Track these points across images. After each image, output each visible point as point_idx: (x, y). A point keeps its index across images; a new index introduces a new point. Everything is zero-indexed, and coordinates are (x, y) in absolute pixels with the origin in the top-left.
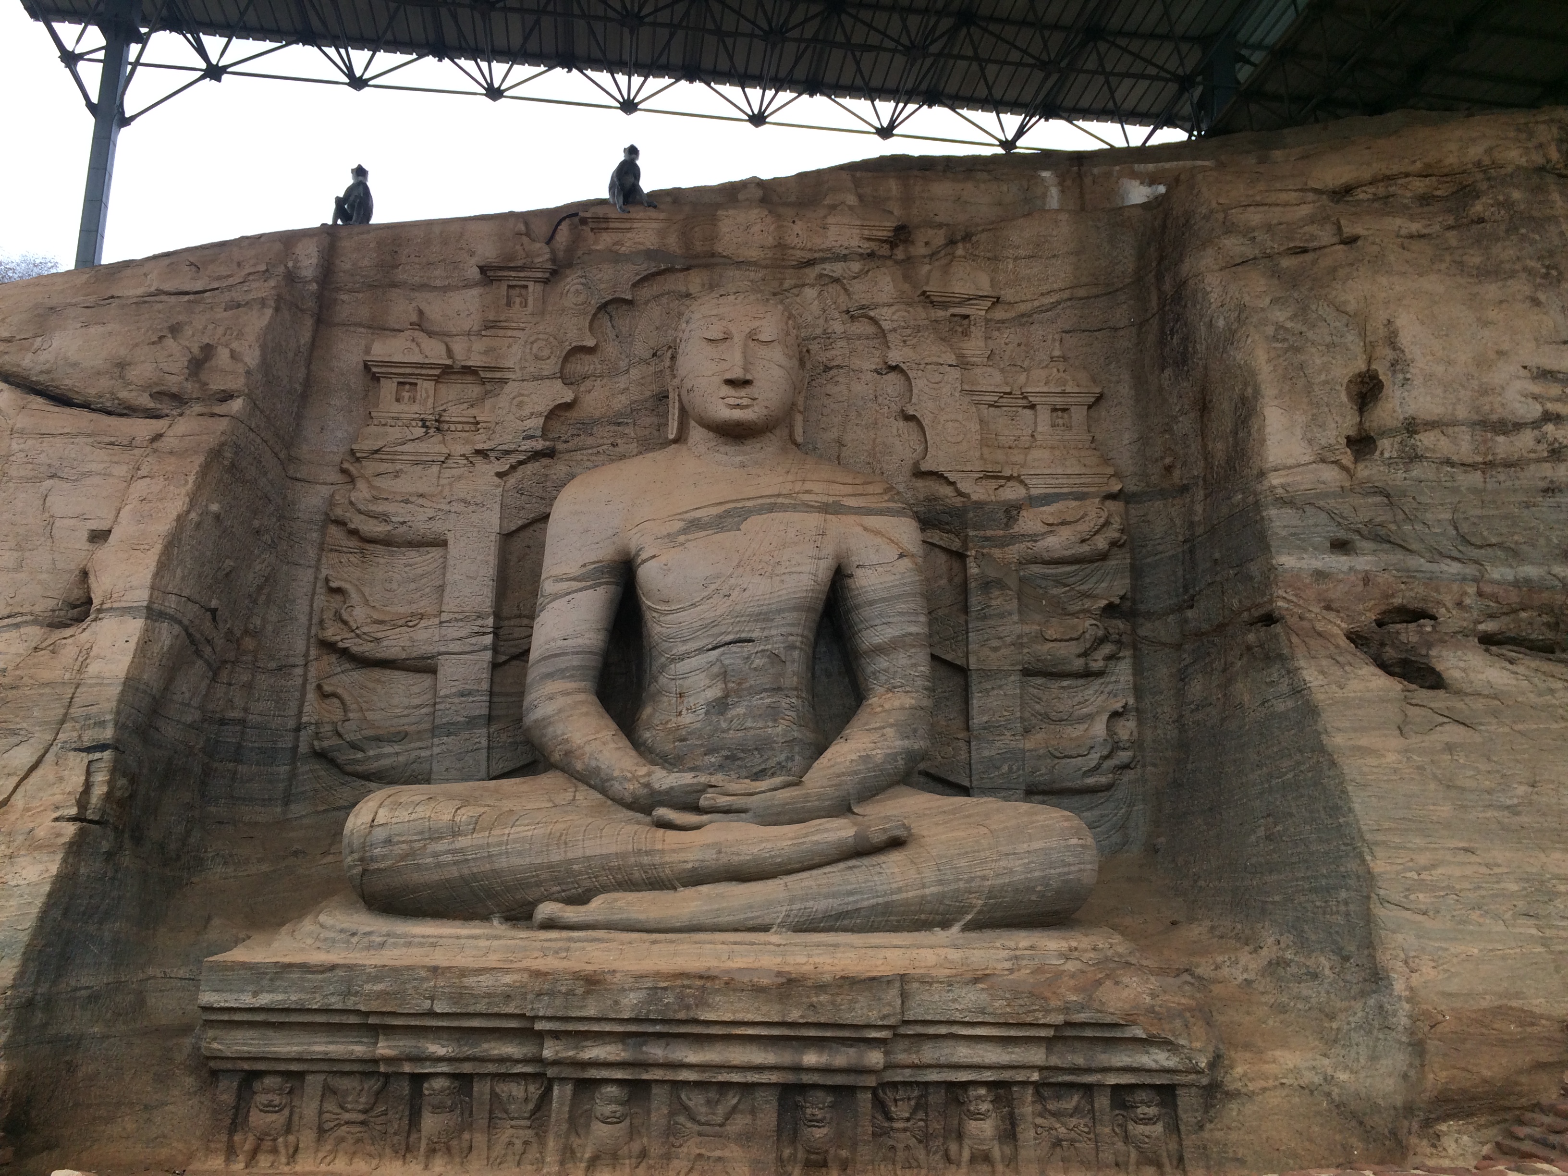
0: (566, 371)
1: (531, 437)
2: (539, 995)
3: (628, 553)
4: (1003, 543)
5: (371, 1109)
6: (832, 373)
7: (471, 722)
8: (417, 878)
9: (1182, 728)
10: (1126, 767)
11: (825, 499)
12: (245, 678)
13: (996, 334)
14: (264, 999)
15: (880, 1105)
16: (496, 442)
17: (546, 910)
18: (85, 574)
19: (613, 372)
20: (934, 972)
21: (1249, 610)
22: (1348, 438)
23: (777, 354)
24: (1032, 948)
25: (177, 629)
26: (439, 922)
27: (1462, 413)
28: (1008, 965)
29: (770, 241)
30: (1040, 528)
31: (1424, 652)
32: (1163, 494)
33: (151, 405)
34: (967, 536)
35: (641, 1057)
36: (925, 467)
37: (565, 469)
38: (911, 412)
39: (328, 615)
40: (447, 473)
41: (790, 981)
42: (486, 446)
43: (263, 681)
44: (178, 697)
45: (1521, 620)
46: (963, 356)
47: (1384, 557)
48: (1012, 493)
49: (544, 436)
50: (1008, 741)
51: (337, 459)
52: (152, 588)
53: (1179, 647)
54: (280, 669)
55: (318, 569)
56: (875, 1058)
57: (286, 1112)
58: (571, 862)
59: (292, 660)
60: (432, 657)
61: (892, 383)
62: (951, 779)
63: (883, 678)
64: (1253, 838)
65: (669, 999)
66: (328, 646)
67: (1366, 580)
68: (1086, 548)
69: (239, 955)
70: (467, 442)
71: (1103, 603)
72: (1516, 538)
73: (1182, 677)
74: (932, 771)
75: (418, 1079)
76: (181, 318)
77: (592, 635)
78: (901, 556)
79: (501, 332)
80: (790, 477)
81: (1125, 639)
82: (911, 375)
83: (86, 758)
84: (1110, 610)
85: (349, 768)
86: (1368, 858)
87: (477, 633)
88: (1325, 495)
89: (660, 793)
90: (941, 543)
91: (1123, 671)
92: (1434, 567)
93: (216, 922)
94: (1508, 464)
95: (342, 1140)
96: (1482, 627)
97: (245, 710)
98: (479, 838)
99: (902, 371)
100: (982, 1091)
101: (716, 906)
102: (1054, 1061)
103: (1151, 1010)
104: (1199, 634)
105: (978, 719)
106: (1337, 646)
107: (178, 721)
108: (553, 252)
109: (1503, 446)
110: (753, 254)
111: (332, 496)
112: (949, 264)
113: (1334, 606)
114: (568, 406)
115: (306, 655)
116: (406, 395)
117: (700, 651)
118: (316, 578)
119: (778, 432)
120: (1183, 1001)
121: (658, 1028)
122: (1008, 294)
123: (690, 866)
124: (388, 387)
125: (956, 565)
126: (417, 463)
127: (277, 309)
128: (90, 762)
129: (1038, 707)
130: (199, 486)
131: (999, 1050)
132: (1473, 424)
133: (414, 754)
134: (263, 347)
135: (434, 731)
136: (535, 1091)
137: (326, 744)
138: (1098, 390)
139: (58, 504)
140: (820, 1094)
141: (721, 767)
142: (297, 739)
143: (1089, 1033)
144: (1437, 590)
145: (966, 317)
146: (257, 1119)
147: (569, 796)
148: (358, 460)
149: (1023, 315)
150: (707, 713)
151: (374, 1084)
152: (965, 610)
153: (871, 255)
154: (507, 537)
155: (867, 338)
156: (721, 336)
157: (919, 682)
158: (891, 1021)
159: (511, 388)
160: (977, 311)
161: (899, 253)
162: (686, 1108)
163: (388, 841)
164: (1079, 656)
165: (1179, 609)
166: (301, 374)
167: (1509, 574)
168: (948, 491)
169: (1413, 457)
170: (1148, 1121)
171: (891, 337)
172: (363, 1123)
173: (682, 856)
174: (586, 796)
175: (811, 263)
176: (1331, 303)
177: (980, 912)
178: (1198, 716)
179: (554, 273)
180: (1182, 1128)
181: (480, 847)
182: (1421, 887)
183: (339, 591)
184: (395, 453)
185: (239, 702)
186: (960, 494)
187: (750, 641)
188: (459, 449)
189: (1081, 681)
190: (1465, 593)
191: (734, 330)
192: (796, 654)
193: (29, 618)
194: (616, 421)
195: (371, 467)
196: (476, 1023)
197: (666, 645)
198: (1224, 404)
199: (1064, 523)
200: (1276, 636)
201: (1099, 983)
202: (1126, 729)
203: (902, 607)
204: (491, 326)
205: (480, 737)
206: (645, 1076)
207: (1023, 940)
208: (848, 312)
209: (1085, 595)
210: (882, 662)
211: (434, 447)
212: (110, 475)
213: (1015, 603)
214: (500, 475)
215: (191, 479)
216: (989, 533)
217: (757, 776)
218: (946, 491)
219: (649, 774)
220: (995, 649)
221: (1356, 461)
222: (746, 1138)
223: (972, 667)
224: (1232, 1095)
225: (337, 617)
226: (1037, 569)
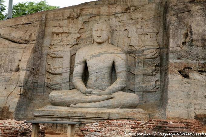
0: (79, 32)
1: (75, 42)
2: (69, 114)
3: (85, 60)
4: (141, 56)
5: (52, 126)
6: (117, 31)
7: (67, 82)
8: (57, 101)
10: (158, 88)
11: (112, 52)
12: (38, 76)
13: (143, 23)
14: (40, 114)
16: (70, 43)
17: (71, 105)
18: (18, 65)
19: (86, 32)
21: (167, 67)
22: (182, 43)
23: (105, 32)
25: (29, 72)
27: (200, 39)
28: (123, 112)
29: (108, 11)
30: (147, 54)
31: (188, 73)
32: (165, 48)
33: (25, 42)
34: (136, 55)
36: (130, 45)
37: (79, 46)
38: (129, 36)
39: (48, 68)
40: (63, 47)
41: (96, 113)
42: (68, 43)
43: (40, 77)
44: (30, 80)
46: (137, 27)
47: (185, 60)
48: (143, 48)
49: (76, 42)
50: (141, 85)
51: (49, 46)
52: (26, 67)
54: (42, 75)
55: (46, 61)
60: (62, 73)
61: (126, 32)
62: (132, 90)
63: (119, 76)
66: (48, 72)
67: (182, 63)
68: (153, 56)
70: (66, 43)
71: (155, 65)
77: (81, 71)
78: (122, 60)
79: (70, 27)
81: (159, 70)
83: (20, 87)
84: (157, 65)
85: (51, 88)
86: (168, 100)
87: (68, 70)
88: (177, 51)
89: (86, 92)
91: (158, 75)
92: (192, 61)
96: (199, 70)
99: (128, 30)
101: (91, 105)
105: (136, 82)
106: (176, 73)
107: (30, 83)
108: (77, 14)
111: (48, 51)
112: (135, 13)
113: (177, 67)
114: (80, 37)
115: (45, 73)
116: (57, 36)
117: (94, 73)
118: (46, 63)
122: (145, 17)
124: (55, 35)
125: (135, 59)
126: (59, 46)
127: (40, 26)
129: (145, 80)
130: (31, 54)
132: (202, 40)
133: (60, 86)
135: (62, 83)
137: (48, 85)
138: (157, 32)
139: (15, 56)
141: (96, 88)
142: (44, 84)
144: (192, 65)
145: (138, 21)
147: (76, 92)
148: (51, 46)
149: (147, 20)
150: (94, 81)
152: (135, 66)
153: (123, 13)
154: (71, 56)
155: (122, 25)
156: (97, 30)
158: (107, 117)
159: (71, 35)
161: (128, 11)
164: (152, 72)
167: (203, 62)
169: (192, 45)
171: (126, 25)
174: (79, 92)
175: (114, 14)
176: (183, 22)
177: (122, 106)
179: (77, 17)
181: (64, 98)
182: (174, 104)
183: (49, 64)
184: (56, 45)
185: (37, 80)
186: (135, 49)
187: (100, 72)
189: (152, 76)
190: (196, 65)
191: (99, 29)
192: (107, 74)
193: (13, 71)
194: (87, 39)
195: (53, 47)
196: (63, 117)
197: (90, 72)
199: (150, 53)
201: (134, 114)
202: (158, 83)
204: (69, 25)
205: (68, 84)
207: (126, 110)
208: (119, 22)
209: (153, 63)
210: (119, 74)
211: (61, 44)
212: (20, 53)
213: (143, 65)
214: (70, 47)
216: (139, 54)
218: (133, 48)
219: (85, 89)
220: (139, 72)
221: (183, 46)
223: (136, 74)
225: (49, 68)
226: (147, 59)
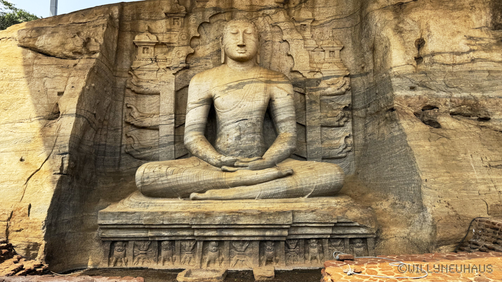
0: (191, 44)
1: (181, 63)
2: (193, 218)
3: (212, 96)
4: (316, 90)
5: (147, 250)
6: (267, 43)
7: (169, 143)
8: (158, 187)
9: (366, 140)
10: (350, 151)
11: (266, 79)
12: (105, 133)
13: (313, 30)
14: (116, 222)
15: (287, 245)
16: (172, 64)
17: (193, 195)
18: (57, 104)
19: (205, 44)
20: (301, 209)
21: (386, 107)
22: (415, 57)
23: (252, 37)
24: (327, 202)
25: (85, 120)
26: (163, 199)
27: (447, 50)
28: (321, 207)
29: (249, 4)
30: (326, 86)
31: (435, 118)
32: (361, 75)
33: (73, 56)
34: (306, 89)
35: (221, 234)
36: (294, 69)
37: (192, 72)
38: (290, 54)
39: (127, 115)
40: (159, 74)
41: (262, 213)
42: (170, 66)
43: (110, 133)
44: (86, 139)
45: (462, 108)
46: (304, 37)
47: (424, 91)
48: (318, 76)
49: (186, 63)
50: (317, 145)
51: (127, 70)
52: (77, 108)
53: (365, 118)
54: (115, 130)
55: (123, 102)
56: (286, 233)
57: (124, 251)
58: (200, 182)
59: (118, 128)
60: (158, 126)
61: (284, 45)
62: (302, 156)
63: (283, 129)
64: (387, 170)
65: (229, 218)
66: (128, 123)
67: (420, 98)
68: (339, 91)
69: (108, 209)
70: (164, 65)
71: (344, 106)
72: (461, 85)
73: (366, 126)
74: (296, 154)
75: (160, 242)
76: (80, 30)
77: (202, 119)
78: (288, 95)
79: (172, 32)
80: (257, 73)
81: (350, 116)
82: (289, 42)
83: (61, 157)
84: (346, 108)
85: (136, 157)
86: (421, 175)
87: (170, 119)
88: (409, 74)
89: (223, 162)
90: (298, 91)
91: (349, 126)
92: (438, 94)
93: (101, 200)
94: (459, 64)
95: (139, 258)
96: (451, 110)
97: (106, 141)
98: (174, 176)
99: (287, 42)
100: (314, 241)
101: (240, 193)
102: (334, 232)
103: (361, 218)
104: (371, 114)
105: (309, 140)
106: (412, 117)
107: (87, 145)
108: (186, 8)
109: (458, 59)
110: (244, 8)
111: (126, 81)
112: (300, 10)
113: (411, 105)
114: (192, 54)
115: (122, 126)
116: (146, 51)
117: (233, 123)
118: (123, 104)
119: (252, 60)
120: (370, 215)
121: (226, 226)
122: (317, 18)
123: (233, 182)
124: (140, 49)
125: (302, 97)
126: (150, 71)
127: (107, 27)
128: (63, 158)
129: (325, 136)
130: (88, 79)
131: (319, 230)
132: (450, 53)
133: (154, 152)
134: (104, 38)
135: (159, 146)
136: (192, 244)
137: (129, 150)
138: (343, 46)
139: (48, 85)
140: (270, 243)
141: (240, 154)
142: (121, 149)
143: (343, 225)
144: (439, 100)
145: (305, 25)
146: (116, 253)
147: (198, 164)
148: (133, 70)
149: (321, 24)
150: (235, 140)
151: (147, 243)
152: (305, 109)
153: (278, 7)
154: (177, 92)
155: (277, 32)
156: (236, 32)
157: (293, 130)
158: (290, 223)
159: (175, 49)
160: (308, 23)
161: (286, 7)
162: (234, 247)
163: (148, 178)
164: (337, 121)
165: (365, 107)
166: (115, 46)
167: (459, 95)
168: (301, 76)
169: (433, 63)
170: (359, 247)
171: (284, 32)
172: (145, 254)
173: (230, 179)
174: (203, 163)
175: (260, 10)
176: (410, 18)
177: (313, 193)
178: (371, 137)
179: (187, 15)
180: (369, 249)
181: (175, 178)
182: (435, 183)
183: (130, 108)
184: (143, 68)
185: (103, 139)
186: (303, 77)
187: (247, 119)
188: (162, 67)
189: (337, 128)
190: (447, 101)
191: (240, 30)
192: (259, 123)
193: (42, 117)
194: (206, 58)
195: (137, 72)
196: (175, 226)
197: (223, 121)
198: (380, 48)
199: (333, 84)
200: (395, 114)
201: (346, 211)
202: (350, 141)
203: (288, 109)
204: (169, 30)
205: (172, 147)
206: (223, 239)
207: (325, 200)
208: (271, 24)
209: (338, 104)
210: (283, 125)
211: (154, 66)
212: (62, 76)
213: (319, 107)
214: (174, 74)
215: (86, 76)
216: (312, 88)
217: (250, 157)
218: (299, 76)
219: (220, 157)
220: (314, 120)
221: (417, 64)
222: (250, 255)
223: (307, 125)
224: (381, 240)
225: (130, 115)
226: (325, 97)
